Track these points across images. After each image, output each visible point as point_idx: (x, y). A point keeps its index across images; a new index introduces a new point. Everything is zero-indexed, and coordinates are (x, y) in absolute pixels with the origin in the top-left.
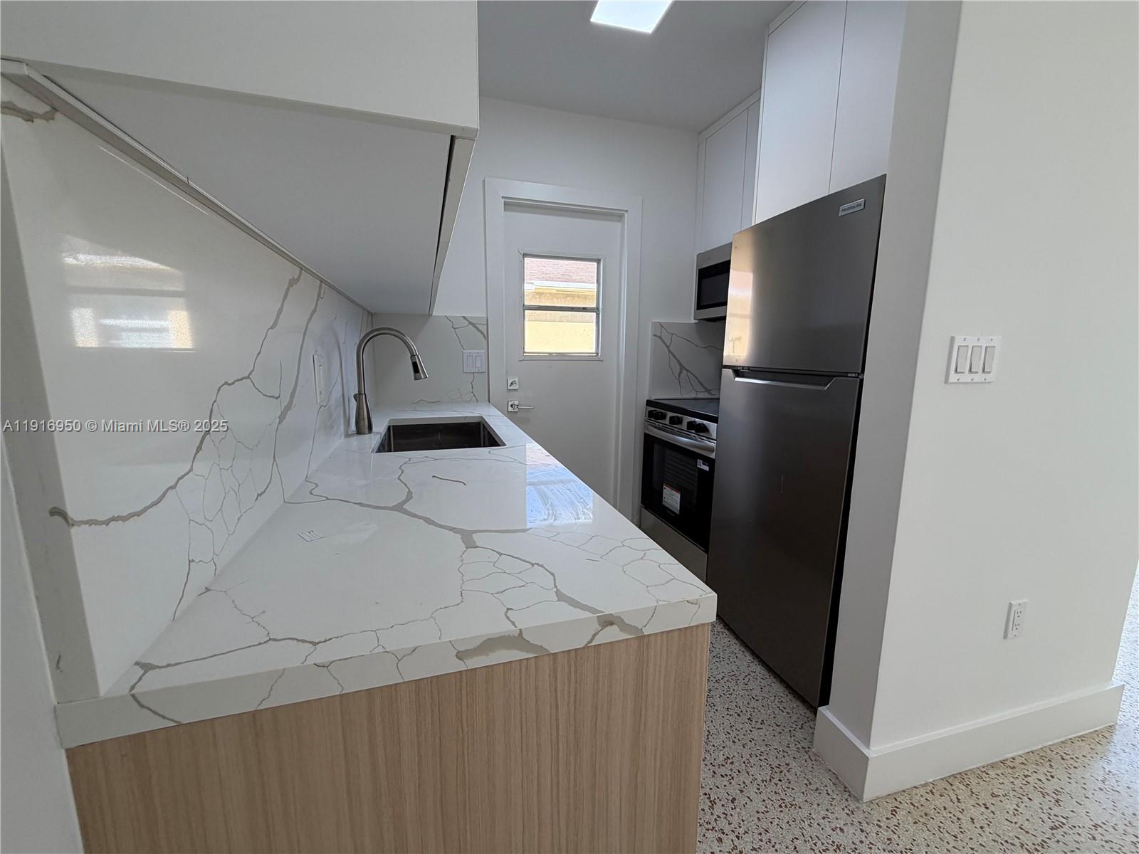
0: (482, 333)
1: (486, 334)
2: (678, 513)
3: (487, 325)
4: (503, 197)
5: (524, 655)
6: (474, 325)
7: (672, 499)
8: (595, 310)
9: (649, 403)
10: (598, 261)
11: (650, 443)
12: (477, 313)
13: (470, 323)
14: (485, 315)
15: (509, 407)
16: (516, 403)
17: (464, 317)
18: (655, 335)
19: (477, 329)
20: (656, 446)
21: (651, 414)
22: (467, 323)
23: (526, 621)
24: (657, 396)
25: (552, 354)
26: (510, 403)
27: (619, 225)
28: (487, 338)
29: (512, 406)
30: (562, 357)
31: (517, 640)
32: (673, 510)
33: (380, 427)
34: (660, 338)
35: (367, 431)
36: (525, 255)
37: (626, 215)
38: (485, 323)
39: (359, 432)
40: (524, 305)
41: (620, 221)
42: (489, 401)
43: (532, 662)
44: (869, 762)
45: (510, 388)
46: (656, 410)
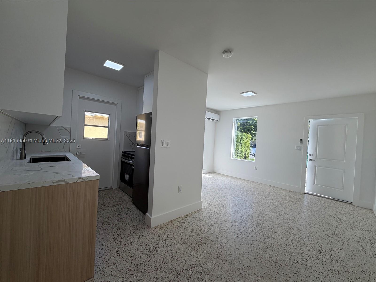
0: (69, 132)
1: (70, 132)
2: (128, 180)
3: (71, 129)
4: (79, 96)
5: (65, 183)
6: (66, 129)
7: (127, 177)
8: (108, 127)
9: (123, 152)
10: (109, 115)
11: (122, 163)
12: (67, 126)
13: (65, 129)
14: (70, 127)
15: (77, 153)
16: (80, 152)
17: (63, 127)
18: (125, 135)
19: (67, 131)
20: (124, 164)
21: (122, 155)
22: (63, 128)
23: (65, 178)
24: (125, 150)
25: (93, 138)
26: (77, 152)
27: (115, 106)
28: (70, 133)
29: (78, 153)
30: (96, 139)
31: (64, 181)
32: (127, 180)
33: (28, 158)
34: (126, 135)
35: (24, 158)
36: (85, 111)
37: (117, 104)
38: (70, 129)
39: (21, 158)
40: (84, 124)
41: (116, 105)
42: (70, 152)
43: (66, 184)
44: (152, 220)
45: (77, 148)
46: (124, 154)
